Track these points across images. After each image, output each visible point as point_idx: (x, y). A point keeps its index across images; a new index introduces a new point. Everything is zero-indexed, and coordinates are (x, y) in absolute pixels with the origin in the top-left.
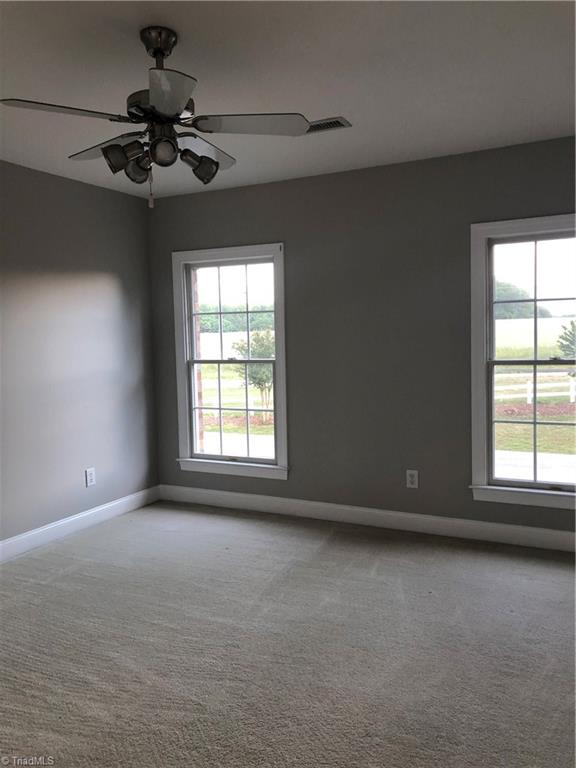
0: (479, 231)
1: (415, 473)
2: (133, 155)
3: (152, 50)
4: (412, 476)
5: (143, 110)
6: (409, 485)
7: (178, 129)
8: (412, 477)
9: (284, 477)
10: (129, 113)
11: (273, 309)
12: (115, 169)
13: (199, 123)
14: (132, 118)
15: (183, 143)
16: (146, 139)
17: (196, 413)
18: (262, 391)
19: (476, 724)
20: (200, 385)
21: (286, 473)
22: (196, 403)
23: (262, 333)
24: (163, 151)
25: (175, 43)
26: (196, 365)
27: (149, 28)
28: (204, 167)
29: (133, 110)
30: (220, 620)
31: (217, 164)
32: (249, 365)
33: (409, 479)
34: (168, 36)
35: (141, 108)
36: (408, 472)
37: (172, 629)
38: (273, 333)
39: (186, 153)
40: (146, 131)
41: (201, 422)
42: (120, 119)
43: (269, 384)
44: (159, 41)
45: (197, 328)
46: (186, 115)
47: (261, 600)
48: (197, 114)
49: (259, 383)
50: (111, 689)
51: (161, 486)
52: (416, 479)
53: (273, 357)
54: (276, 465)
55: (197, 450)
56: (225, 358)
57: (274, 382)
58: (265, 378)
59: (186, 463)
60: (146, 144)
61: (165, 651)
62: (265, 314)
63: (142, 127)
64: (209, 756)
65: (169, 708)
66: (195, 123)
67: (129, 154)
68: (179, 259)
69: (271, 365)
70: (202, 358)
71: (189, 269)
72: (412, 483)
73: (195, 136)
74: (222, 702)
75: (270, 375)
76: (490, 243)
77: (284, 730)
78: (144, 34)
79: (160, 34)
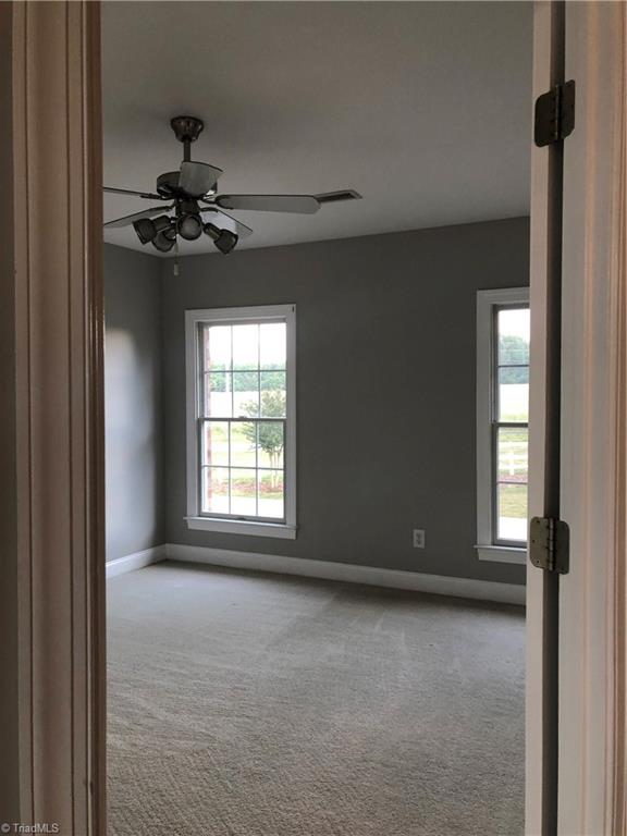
0: (485, 298)
1: (422, 532)
2: (160, 229)
3: (181, 137)
4: (419, 536)
5: (170, 188)
6: (416, 545)
7: (201, 204)
8: (419, 538)
9: (292, 536)
10: (158, 191)
11: (284, 368)
12: (144, 240)
13: (222, 201)
14: (162, 195)
15: (206, 217)
16: (172, 214)
17: (205, 471)
18: (271, 454)
19: (464, 752)
20: (210, 443)
21: (295, 532)
22: (205, 461)
23: (273, 394)
24: (189, 227)
25: (202, 129)
26: (206, 423)
27: (177, 118)
28: (224, 238)
29: (161, 188)
30: (229, 667)
31: (236, 236)
32: (259, 424)
33: (415, 538)
34: (196, 125)
35: (169, 186)
36: (416, 532)
37: (181, 674)
38: (284, 394)
39: (209, 226)
40: (173, 206)
41: (210, 480)
42: (151, 196)
43: (279, 448)
44: (187, 129)
45: (208, 386)
46: (211, 192)
47: (267, 650)
48: (220, 193)
49: (268, 446)
50: (126, 723)
51: (167, 545)
52: (423, 539)
53: (284, 416)
54: (285, 524)
55: (205, 509)
56: (236, 416)
57: (285, 445)
58: (274, 441)
59: (194, 522)
60: (173, 218)
61: (174, 693)
62: (276, 373)
63: (170, 203)
64: (218, 776)
65: (180, 738)
66: (217, 201)
67: (157, 228)
68: (192, 317)
69: (281, 425)
70: (212, 416)
71: (201, 327)
72: (419, 543)
73: (216, 211)
74: (230, 735)
75: (281, 438)
76: (496, 309)
77: (287, 756)
78: (174, 123)
79: (188, 123)
